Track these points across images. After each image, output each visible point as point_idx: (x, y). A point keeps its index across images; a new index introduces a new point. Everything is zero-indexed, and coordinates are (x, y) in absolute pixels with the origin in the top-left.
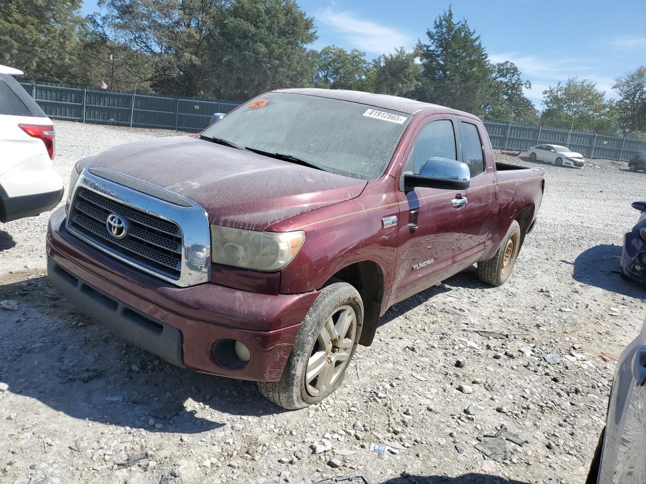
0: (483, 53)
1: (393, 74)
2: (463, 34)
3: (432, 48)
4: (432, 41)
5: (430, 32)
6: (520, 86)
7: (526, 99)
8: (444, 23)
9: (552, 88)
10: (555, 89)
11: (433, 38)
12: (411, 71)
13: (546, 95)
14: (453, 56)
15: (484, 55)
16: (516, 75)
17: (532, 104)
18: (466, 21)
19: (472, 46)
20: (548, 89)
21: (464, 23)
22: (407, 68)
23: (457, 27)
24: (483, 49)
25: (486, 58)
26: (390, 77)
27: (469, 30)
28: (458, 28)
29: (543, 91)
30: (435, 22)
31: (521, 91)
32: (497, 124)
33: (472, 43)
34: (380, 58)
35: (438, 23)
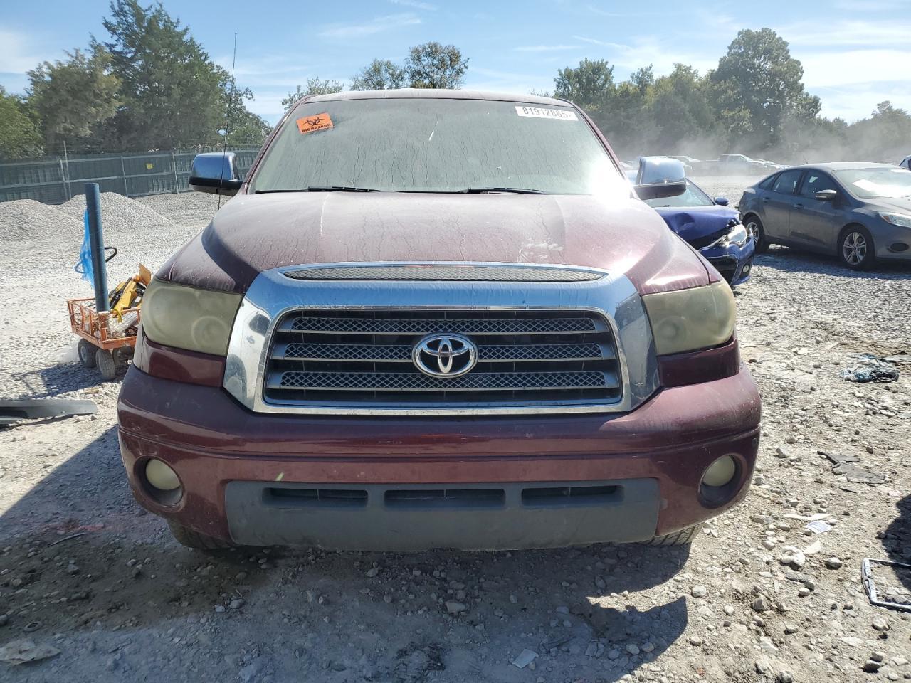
0: (201, 52)
1: (74, 93)
2: (161, 25)
3: (118, 48)
4: (116, 37)
5: (107, 23)
6: (239, 98)
7: (251, 114)
8: (126, 8)
9: (292, 95)
10: (296, 96)
11: (116, 34)
12: (104, 86)
13: (287, 106)
14: (156, 59)
15: (201, 55)
16: (229, 83)
17: (262, 120)
18: (161, 5)
19: (181, 43)
20: (288, 98)
21: (158, 8)
22: (94, 81)
23: (149, 15)
24: (198, 47)
25: (206, 59)
26: (70, 98)
27: (169, 18)
28: (152, 15)
29: (282, 100)
30: (112, 7)
31: (241, 104)
32: (245, 151)
33: (180, 39)
34: (39, 68)
35: (117, 8)
